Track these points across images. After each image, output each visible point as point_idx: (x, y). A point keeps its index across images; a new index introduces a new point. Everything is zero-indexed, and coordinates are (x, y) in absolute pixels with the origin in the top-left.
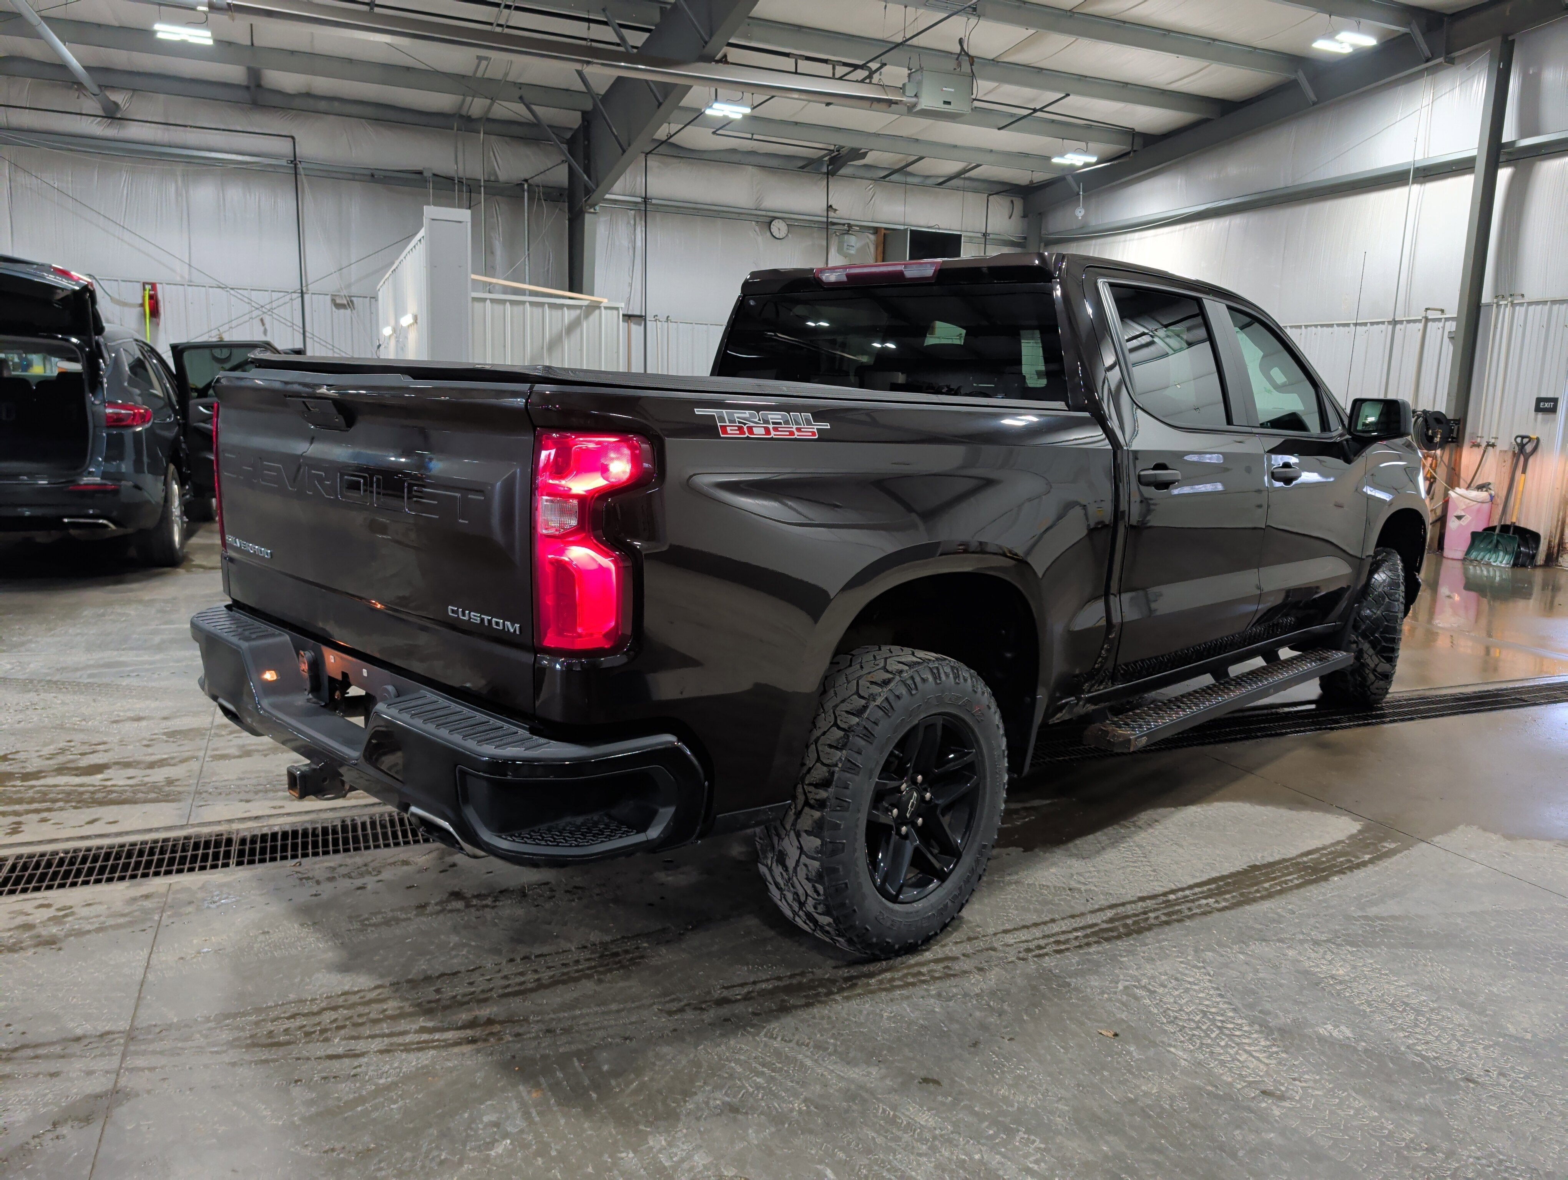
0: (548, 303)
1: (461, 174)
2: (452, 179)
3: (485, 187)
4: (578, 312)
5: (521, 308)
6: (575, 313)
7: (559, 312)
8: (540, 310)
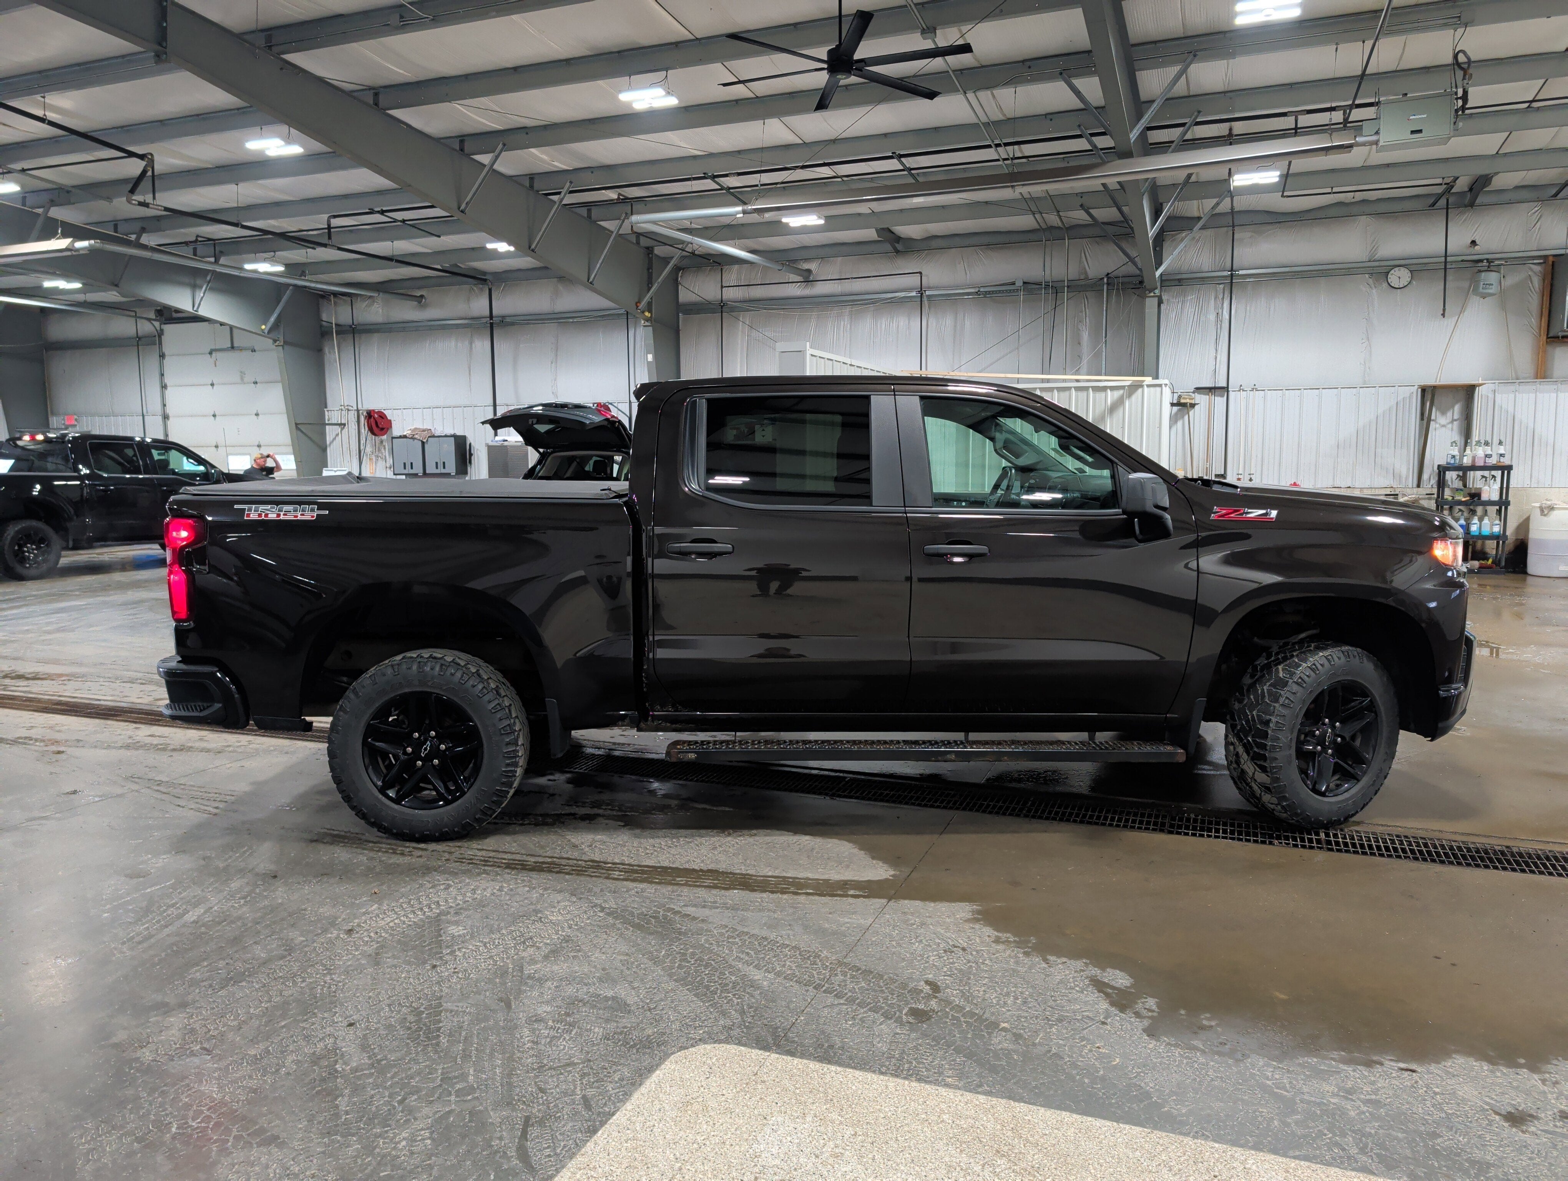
0: (1092, 387)
1: (1048, 278)
2: (1040, 284)
3: (1068, 287)
4: (1121, 392)
5: (1067, 393)
6: (1117, 394)
7: (1103, 394)
8: (1085, 393)
